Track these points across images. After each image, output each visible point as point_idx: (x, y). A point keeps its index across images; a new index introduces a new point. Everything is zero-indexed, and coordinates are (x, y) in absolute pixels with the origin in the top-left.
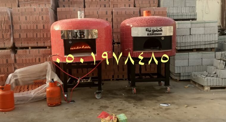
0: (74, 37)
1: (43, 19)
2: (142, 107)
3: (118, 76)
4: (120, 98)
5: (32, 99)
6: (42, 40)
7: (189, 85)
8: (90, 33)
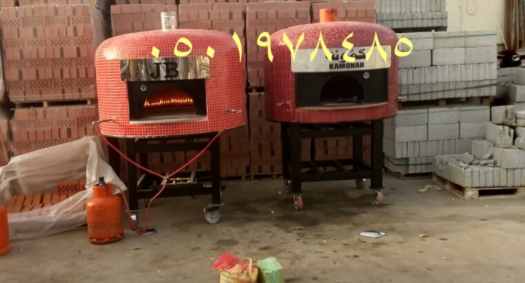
0: (152, 75)
1: (75, 33)
2: (318, 240)
3: (260, 169)
4: (265, 220)
5: (54, 227)
6: (75, 83)
7: (428, 186)
8: (190, 67)
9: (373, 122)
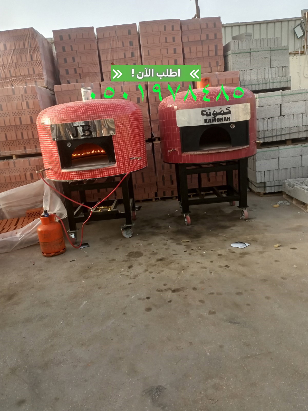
1: (28, 107)
3: (164, 193)
5: (20, 244)
6: (32, 142)
7: (280, 202)
8: (103, 126)
9: (239, 160)
